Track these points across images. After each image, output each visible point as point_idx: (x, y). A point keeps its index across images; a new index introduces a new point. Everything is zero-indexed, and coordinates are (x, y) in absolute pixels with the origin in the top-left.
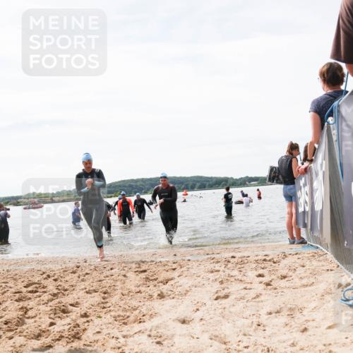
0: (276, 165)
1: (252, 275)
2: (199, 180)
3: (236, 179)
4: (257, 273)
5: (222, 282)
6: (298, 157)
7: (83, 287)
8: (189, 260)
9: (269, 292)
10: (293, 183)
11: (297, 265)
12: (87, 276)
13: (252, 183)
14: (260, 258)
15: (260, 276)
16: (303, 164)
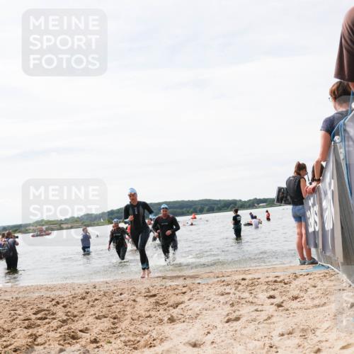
0: (284, 186)
1: (263, 296)
2: (207, 203)
3: (245, 202)
4: (268, 295)
5: (232, 305)
6: (306, 177)
7: (92, 312)
8: (199, 283)
9: (281, 313)
10: (302, 204)
11: (308, 286)
12: (96, 302)
13: (261, 205)
14: (270, 279)
15: (271, 297)
16: (311, 184)
